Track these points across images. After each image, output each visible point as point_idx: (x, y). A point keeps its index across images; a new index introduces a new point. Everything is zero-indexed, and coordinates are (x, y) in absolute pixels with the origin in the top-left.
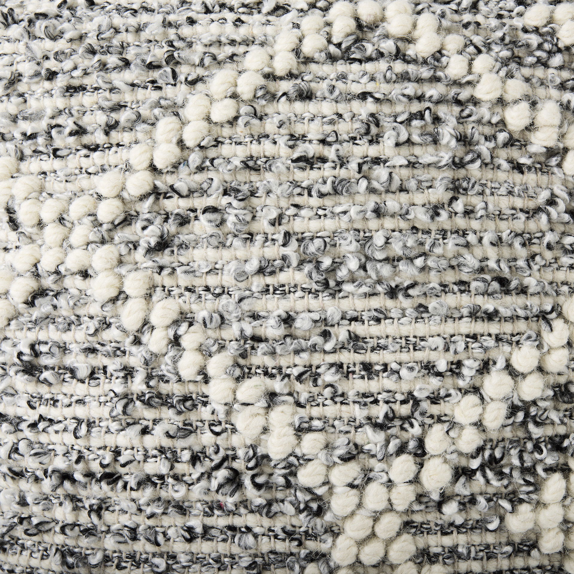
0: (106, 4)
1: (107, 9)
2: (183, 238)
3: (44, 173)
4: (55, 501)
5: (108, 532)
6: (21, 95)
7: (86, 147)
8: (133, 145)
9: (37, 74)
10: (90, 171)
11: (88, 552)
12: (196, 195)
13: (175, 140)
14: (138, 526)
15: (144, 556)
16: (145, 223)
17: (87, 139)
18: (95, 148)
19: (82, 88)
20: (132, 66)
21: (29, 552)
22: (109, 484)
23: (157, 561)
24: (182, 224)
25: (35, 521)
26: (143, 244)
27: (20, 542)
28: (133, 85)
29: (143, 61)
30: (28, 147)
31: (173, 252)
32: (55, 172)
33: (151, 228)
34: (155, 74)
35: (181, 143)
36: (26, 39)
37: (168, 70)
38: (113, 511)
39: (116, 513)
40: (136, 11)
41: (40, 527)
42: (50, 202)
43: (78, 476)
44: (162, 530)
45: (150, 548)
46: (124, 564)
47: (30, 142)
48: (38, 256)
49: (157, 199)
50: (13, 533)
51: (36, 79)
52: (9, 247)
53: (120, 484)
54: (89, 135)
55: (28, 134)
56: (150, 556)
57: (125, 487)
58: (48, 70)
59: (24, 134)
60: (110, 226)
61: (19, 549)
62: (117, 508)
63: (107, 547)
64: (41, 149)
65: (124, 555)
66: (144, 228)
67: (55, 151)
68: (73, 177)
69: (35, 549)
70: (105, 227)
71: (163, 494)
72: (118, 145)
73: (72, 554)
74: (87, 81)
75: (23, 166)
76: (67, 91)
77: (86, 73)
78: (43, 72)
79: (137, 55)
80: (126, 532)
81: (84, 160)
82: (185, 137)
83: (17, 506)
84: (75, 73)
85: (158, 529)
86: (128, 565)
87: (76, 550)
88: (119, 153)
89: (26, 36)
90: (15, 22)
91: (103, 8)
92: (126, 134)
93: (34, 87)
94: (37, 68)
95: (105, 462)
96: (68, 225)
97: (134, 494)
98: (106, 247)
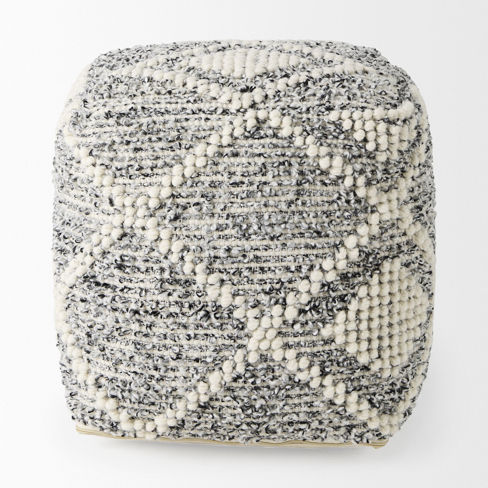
0: (150, 109)
1: (150, 111)
2: (185, 215)
3: (125, 184)
4: (131, 322)
5: (154, 335)
6: (115, 150)
7: (143, 175)
8: (163, 175)
9: (122, 142)
10: (145, 185)
11: (146, 343)
12: (190, 197)
13: (181, 175)
14: (167, 333)
15: (169, 346)
16: (169, 209)
17: (143, 171)
18: (147, 175)
19: (141, 149)
20: (162, 141)
21: (120, 342)
22: (154, 316)
23: (175, 348)
24: (184, 210)
25: (123, 330)
26: (168, 218)
27: (116, 338)
28: (162, 149)
29: (167, 139)
30: (118, 173)
31: (180, 221)
32: (130, 184)
33: (171, 211)
34: (172, 144)
35: (183, 176)
36: (116, 125)
37: (177, 142)
38: (156, 327)
39: (158, 328)
40: (163, 113)
41: (125, 333)
42: (128, 198)
43: (141, 312)
44: (177, 335)
45: (172, 343)
46: (161, 349)
47: (119, 172)
48: (123, 220)
49: (174, 198)
50: (113, 334)
51: (121, 145)
52: (110, 213)
53: (159, 316)
54: (144, 170)
55: (119, 168)
56: (172, 346)
57: (161, 317)
58: (126, 141)
59: (117, 168)
60: (154, 209)
61: (115, 341)
62: (158, 326)
63: (154, 341)
64: (124, 174)
65: (161, 345)
66: (169, 211)
67: (130, 176)
68: (138, 187)
69: (123, 341)
70: (152, 210)
71: (177, 321)
72: (157, 174)
73: (139, 344)
74: (143, 147)
75: (116, 180)
76: (135, 151)
77: (143, 143)
78: (124, 141)
79: (164, 136)
80: (162, 336)
81: (142, 180)
82: (185, 173)
83: (115, 323)
84: (139, 143)
85: (175, 335)
86: (163, 349)
87: (140, 342)
88: (157, 178)
89: (116, 124)
90: (111, 117)
91: (148, 110)
92: (160, 170)
93: (120, 148)
94: (121, 139)
95: (153, 307)
96: (136, 207)
97: (165, 320)
98: (153, 218)
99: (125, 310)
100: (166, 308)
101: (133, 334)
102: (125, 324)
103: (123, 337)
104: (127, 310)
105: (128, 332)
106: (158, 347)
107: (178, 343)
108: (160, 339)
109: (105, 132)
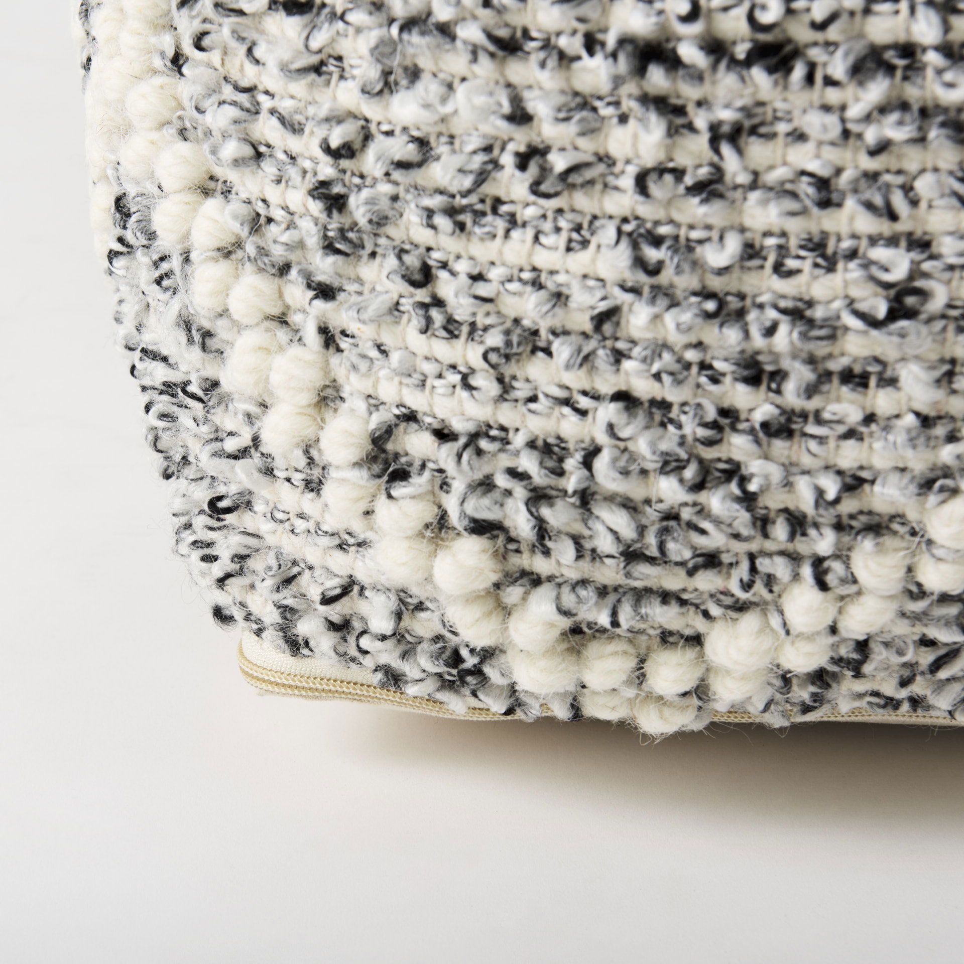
99: (572, 44)
100: (845, 17)
101: (627, 182)
102: (570, 129)
103: (554, 203)
104: (591, 44)
105: (588, 174)
106: (772, 259)
107: (901, 227)
108: (794, 206)
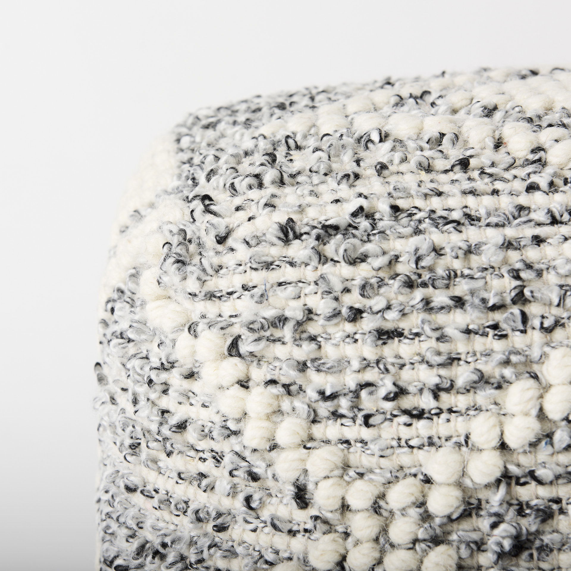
0: (415, 211)
1: (417, 217)
2: (547, 539)
3: (347, 442)
6: (313, 339)
7: (406, 412)
8: (472, 413)
9: (336, 314)
10: (411, 443)
12: (560, 481)
13: (534, 412)
16: (493, 519)
17: (407, 403)
18: (420, 415)
19: (399, 334)
20: (467, 307)
24: (544, 521)
26: (491, 544)
28: (468, 331)
29: (484, 301)
30: (324, 409)
31: (531, 555)
32: (362, 441)
33: (503, 527)
34: (498, 317)
35: (541, 415)
36: (315, 262)
37: (516, 310)
40: (458, 223)
42: (359, 484)
47: (329, 404)
48: (343, 552)
49: (509, 485)
51: (335, 321)
52: (295, 528)
54: (410, 397)
55: (328, 393)
58: (351, 308)
59: (322, 393)
60: (445, 520)
64: (343, 411)
66: (494, 526)
67: (367, 418)
68: (389, 451)
70: (438, 521)
72: (450, 411)
74: (405, 325)
75: (318, 431)
76: (379, 338)
77: (404, 314)
78: (345, 311)
79: (472, 293)
81: (403, 429)
82: (547, 408)
84: (391, 315)
88: (452, 423)
89: (316, 259)
90: (298, 236)
91: (411, 215)
92: (461, 397)
93: (331, 330)
94: (334, 304)
96: (385, 514)
98: (442, 548)
109: (280, 284)
